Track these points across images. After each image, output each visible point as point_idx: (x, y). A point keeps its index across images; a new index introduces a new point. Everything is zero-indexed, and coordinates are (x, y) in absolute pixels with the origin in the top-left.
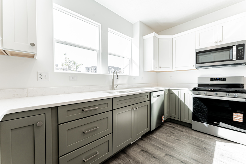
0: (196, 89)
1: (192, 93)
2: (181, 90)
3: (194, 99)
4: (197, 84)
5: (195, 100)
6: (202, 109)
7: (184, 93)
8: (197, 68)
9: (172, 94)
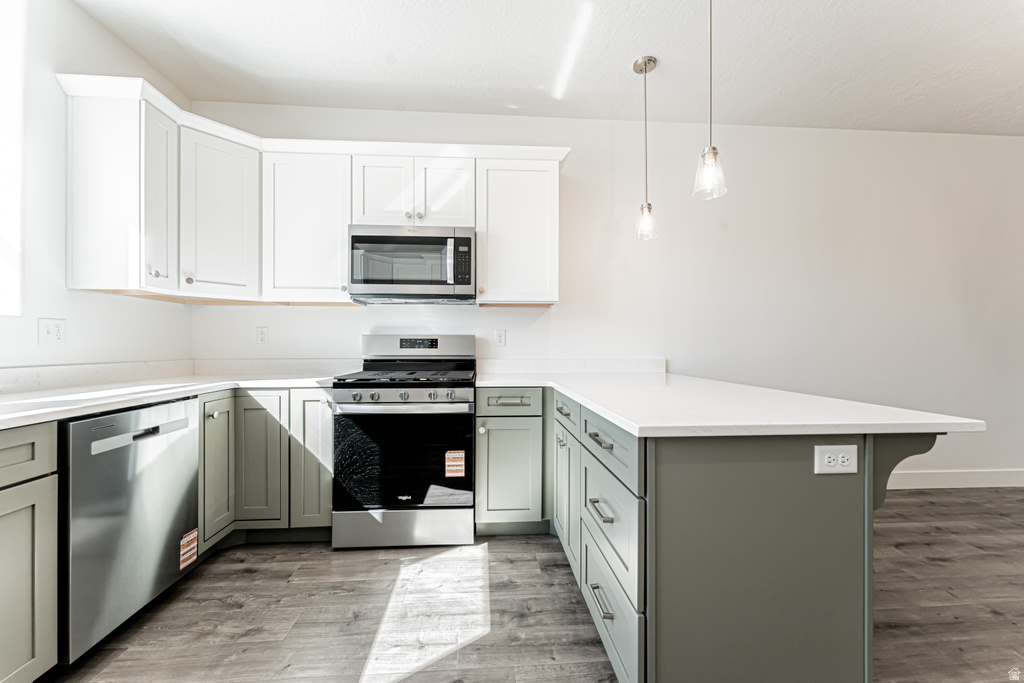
0: (344, 380)
1: (331, 400)
2: (289, 389)
3: (339, 423)
4: (363, 362)
5: (345, 425)
6: (366, 458)
7: (304, 402)
8: (357, 299)
9: (249, 413)
